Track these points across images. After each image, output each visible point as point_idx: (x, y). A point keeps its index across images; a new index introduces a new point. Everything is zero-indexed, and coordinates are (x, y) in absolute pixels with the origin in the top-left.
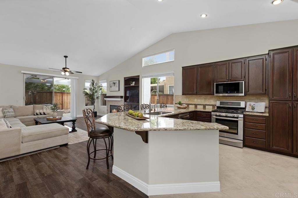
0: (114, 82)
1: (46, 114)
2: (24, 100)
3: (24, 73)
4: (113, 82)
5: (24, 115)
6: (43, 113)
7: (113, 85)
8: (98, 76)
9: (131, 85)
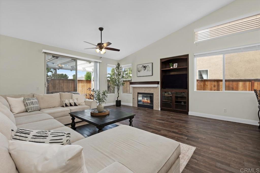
0: (145, 65)
1: (77, 106)
2: (45, 87)
3: (45, 53)
4: (143, 65)
5: (51, 107)
6: (73, 104)
7: (143, 69)
8: (119, 60)
9: (172, 67)
